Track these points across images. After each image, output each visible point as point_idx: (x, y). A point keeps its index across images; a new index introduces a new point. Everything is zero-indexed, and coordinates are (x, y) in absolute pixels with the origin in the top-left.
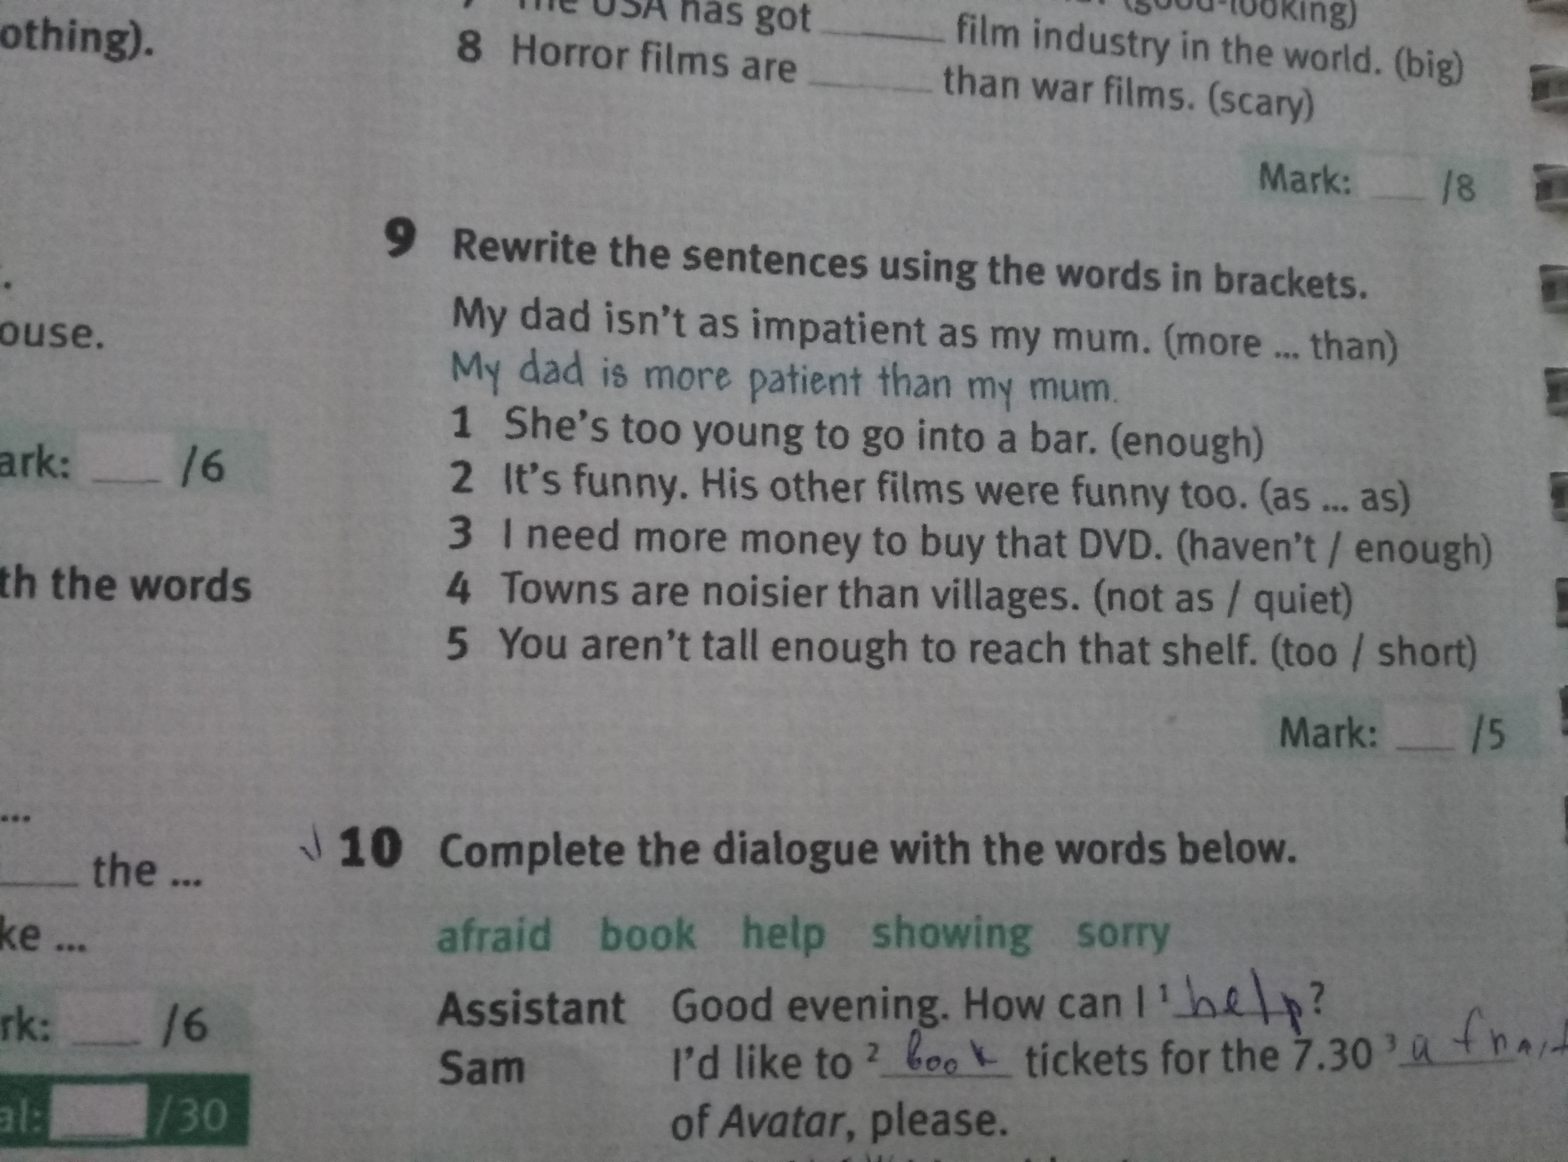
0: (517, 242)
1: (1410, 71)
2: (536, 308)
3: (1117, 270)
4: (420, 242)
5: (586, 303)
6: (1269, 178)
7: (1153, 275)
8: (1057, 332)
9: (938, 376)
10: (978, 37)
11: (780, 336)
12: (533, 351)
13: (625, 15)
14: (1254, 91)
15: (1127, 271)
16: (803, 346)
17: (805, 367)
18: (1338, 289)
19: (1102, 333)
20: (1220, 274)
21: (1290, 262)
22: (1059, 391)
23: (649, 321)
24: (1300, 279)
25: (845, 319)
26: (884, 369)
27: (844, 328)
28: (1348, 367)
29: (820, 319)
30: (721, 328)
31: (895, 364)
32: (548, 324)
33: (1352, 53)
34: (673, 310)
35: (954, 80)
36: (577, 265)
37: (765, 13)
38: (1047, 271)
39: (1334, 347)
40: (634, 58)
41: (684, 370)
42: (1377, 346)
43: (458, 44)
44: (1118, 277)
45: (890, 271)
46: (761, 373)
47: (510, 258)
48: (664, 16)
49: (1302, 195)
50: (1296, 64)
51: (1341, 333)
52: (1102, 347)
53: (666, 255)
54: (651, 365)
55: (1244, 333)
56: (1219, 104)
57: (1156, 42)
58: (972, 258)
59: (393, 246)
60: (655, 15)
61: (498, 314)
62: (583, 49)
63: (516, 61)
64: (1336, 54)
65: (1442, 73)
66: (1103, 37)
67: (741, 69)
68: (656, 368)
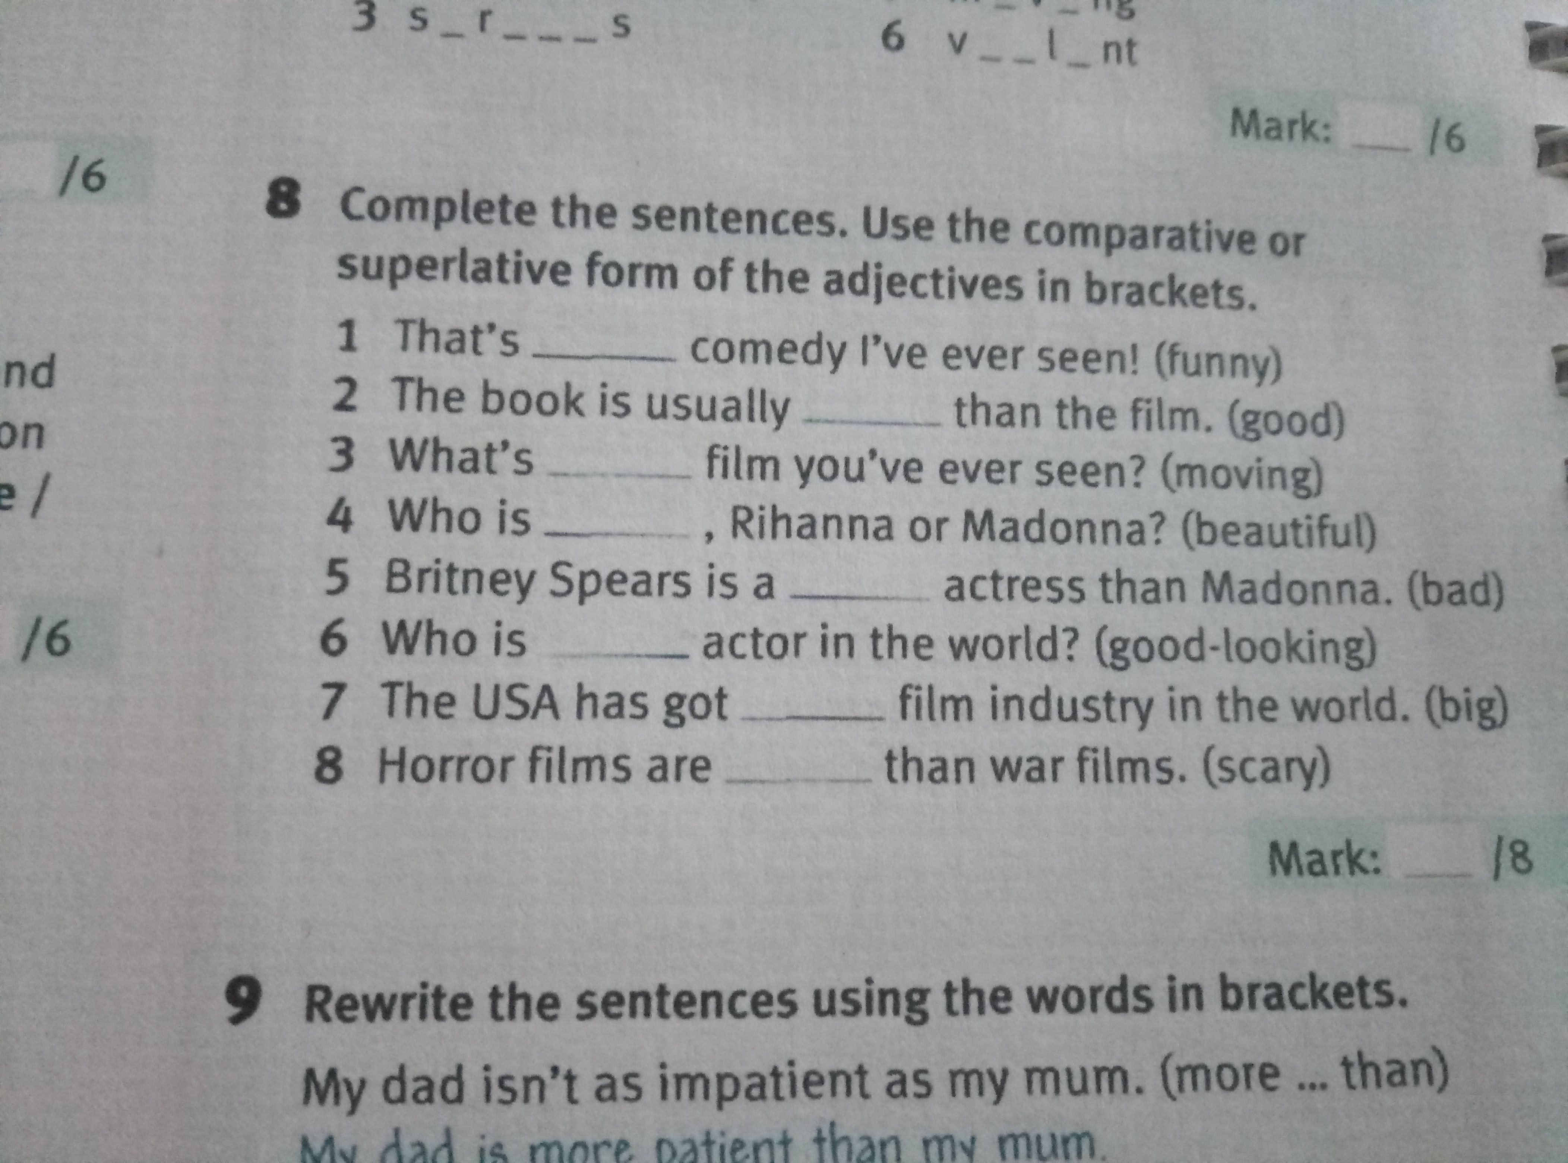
0: (380, 998)
1: (1444, 717)
2: (401, 1078)
3: (1100, 988)
4: (265, 1005)
5: (460, 1068)
6: (1281, 861)
7: (1144, 993)
8: (1029, 1072)
9: (885, 1136)
10: (925, 711)
11: (692, 1095)
12: (397, 1132)
13: (510, 717)
14: (1258, 753)
15: (1112, 990)
16: (720, 1107)
17: (723, 1134)
18: (1372, 996)
19: (1083, 1070)
20: (1225, 986)
21: (1311, 965)
22: (1034, 1148)
23: (535, 1087)
24: (1325, 986)
25: (771, 1070)
26: (819, 1131)
27: (770, 1082)
28: (1387, 1096)
29: (740, 1071)
30: (622, 1090)
31: (832, 1124)
32: (415, 1096)
33: (1373, 698)
34: (563, 1072)
35: (897, 766)
36: (450, 1021)
37: (674, 702)
38: (1015, 995)
39: (1371, 1072)
40: (519, 769)
41: (576, 1145)
42: (1423, 1069)
43: (315, 763)
44: (1101, 998)
45: (825, 1005)
46: (671, 1144)
47: (371, 1016)
48: (556, 716)
49: (1322, 879)
50: (1307, 717)
51: (1379, 1054)
52: (1084, 1090)
53: (556, 1004)
54: (536, 1141)
55: (1258, 1061)
56: (1216, 773)
57: (1136, 701)
58: (924, 985)
59: (234, 1011)
60: (545, 714)
61: (355, 1088)
62: (461, 760)
63: (382, 779)
64: (1354, 700)
65: (1483, 715)
66: (1074, 701)
67: (647, 771)
68: (543, 1144)
